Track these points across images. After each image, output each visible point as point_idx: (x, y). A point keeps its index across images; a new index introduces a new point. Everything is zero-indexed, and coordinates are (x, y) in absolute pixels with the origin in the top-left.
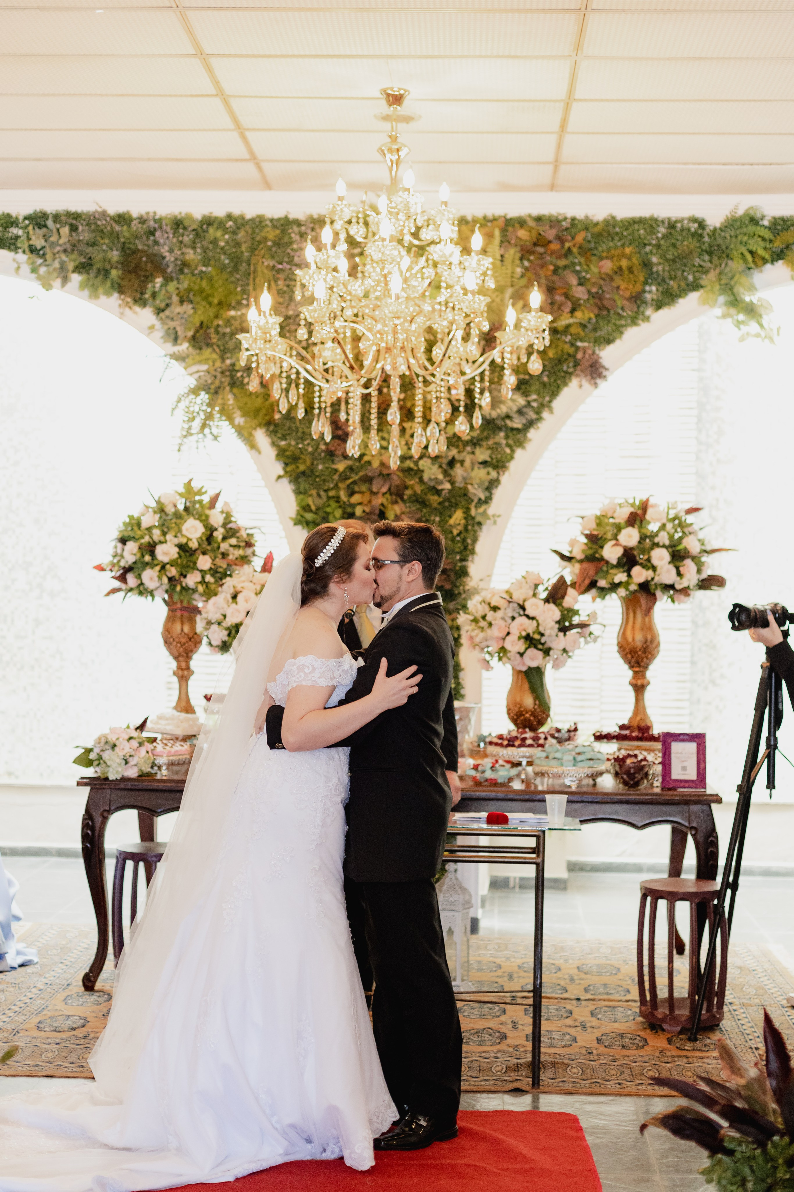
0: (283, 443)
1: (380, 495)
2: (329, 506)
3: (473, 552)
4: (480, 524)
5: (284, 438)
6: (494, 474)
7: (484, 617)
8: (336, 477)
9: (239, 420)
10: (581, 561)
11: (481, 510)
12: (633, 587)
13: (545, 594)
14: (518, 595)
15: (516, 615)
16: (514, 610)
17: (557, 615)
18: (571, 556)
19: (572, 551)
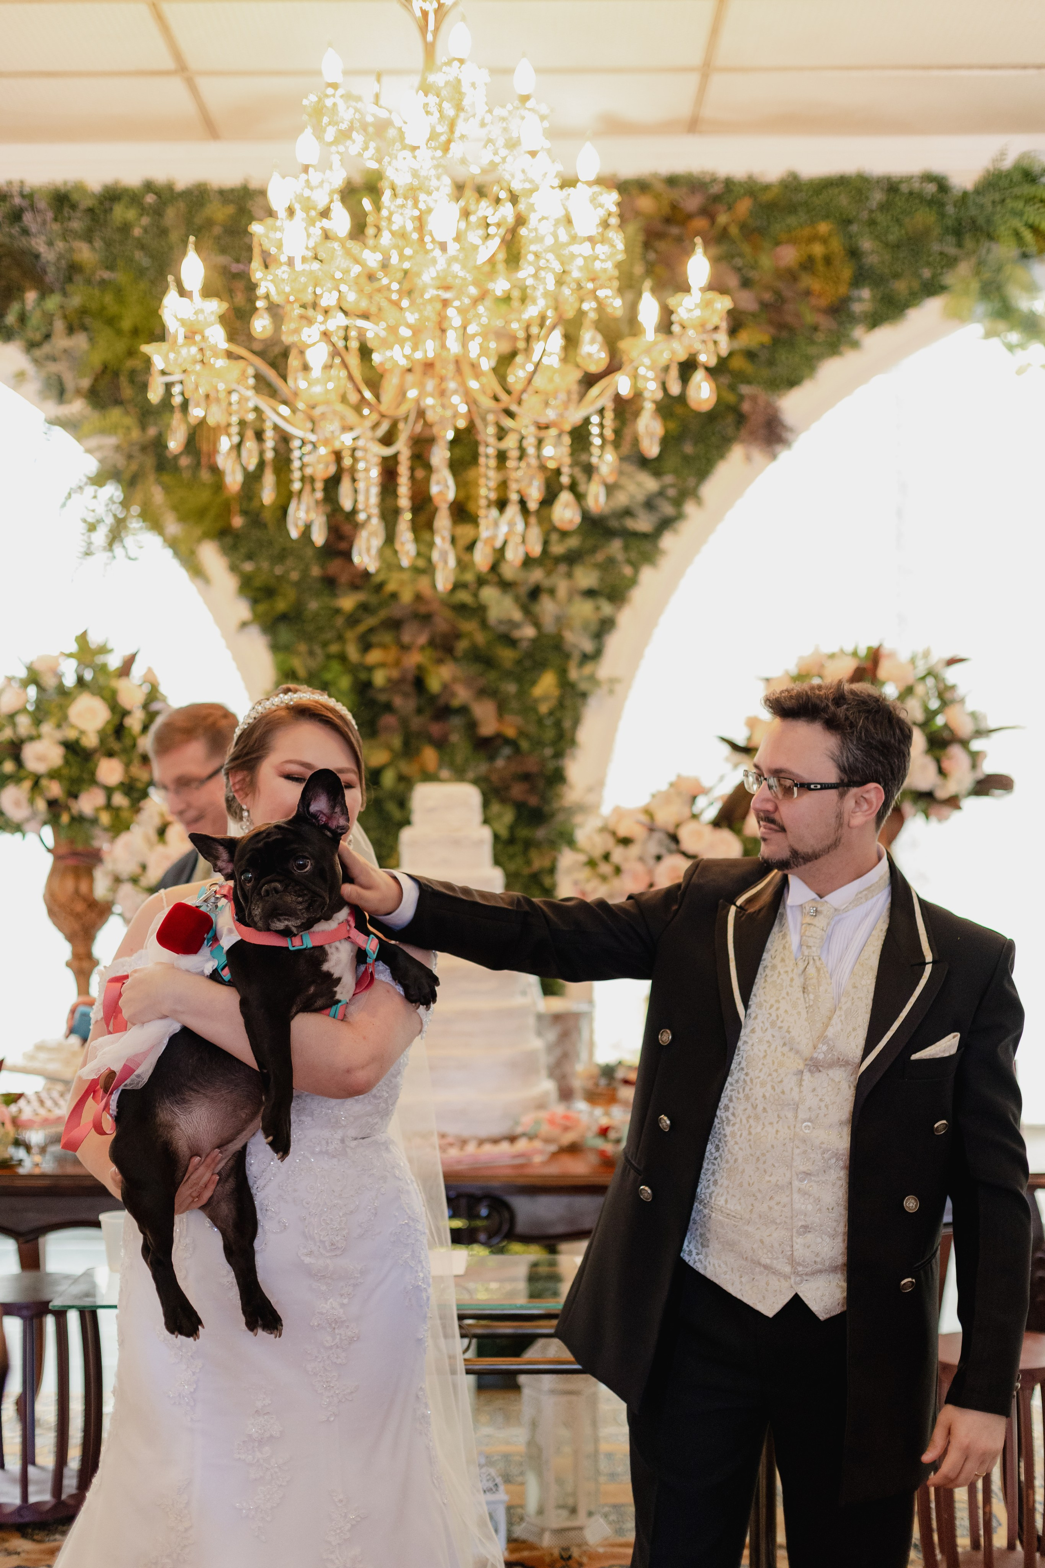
1: (414, 651)
2: (329, 670)
3: (573, 742)
4: (584, 695)
6: (607, 609)
7: (606, 857)
8: (339, 621)
9: (173, 527)
11: (588, 669)
13: (711, 813)
14: (665, 817)
15: (663, 851)
16: (660, 843)
17: (736, 849)
18: (750, 744)
19: (751, 736)
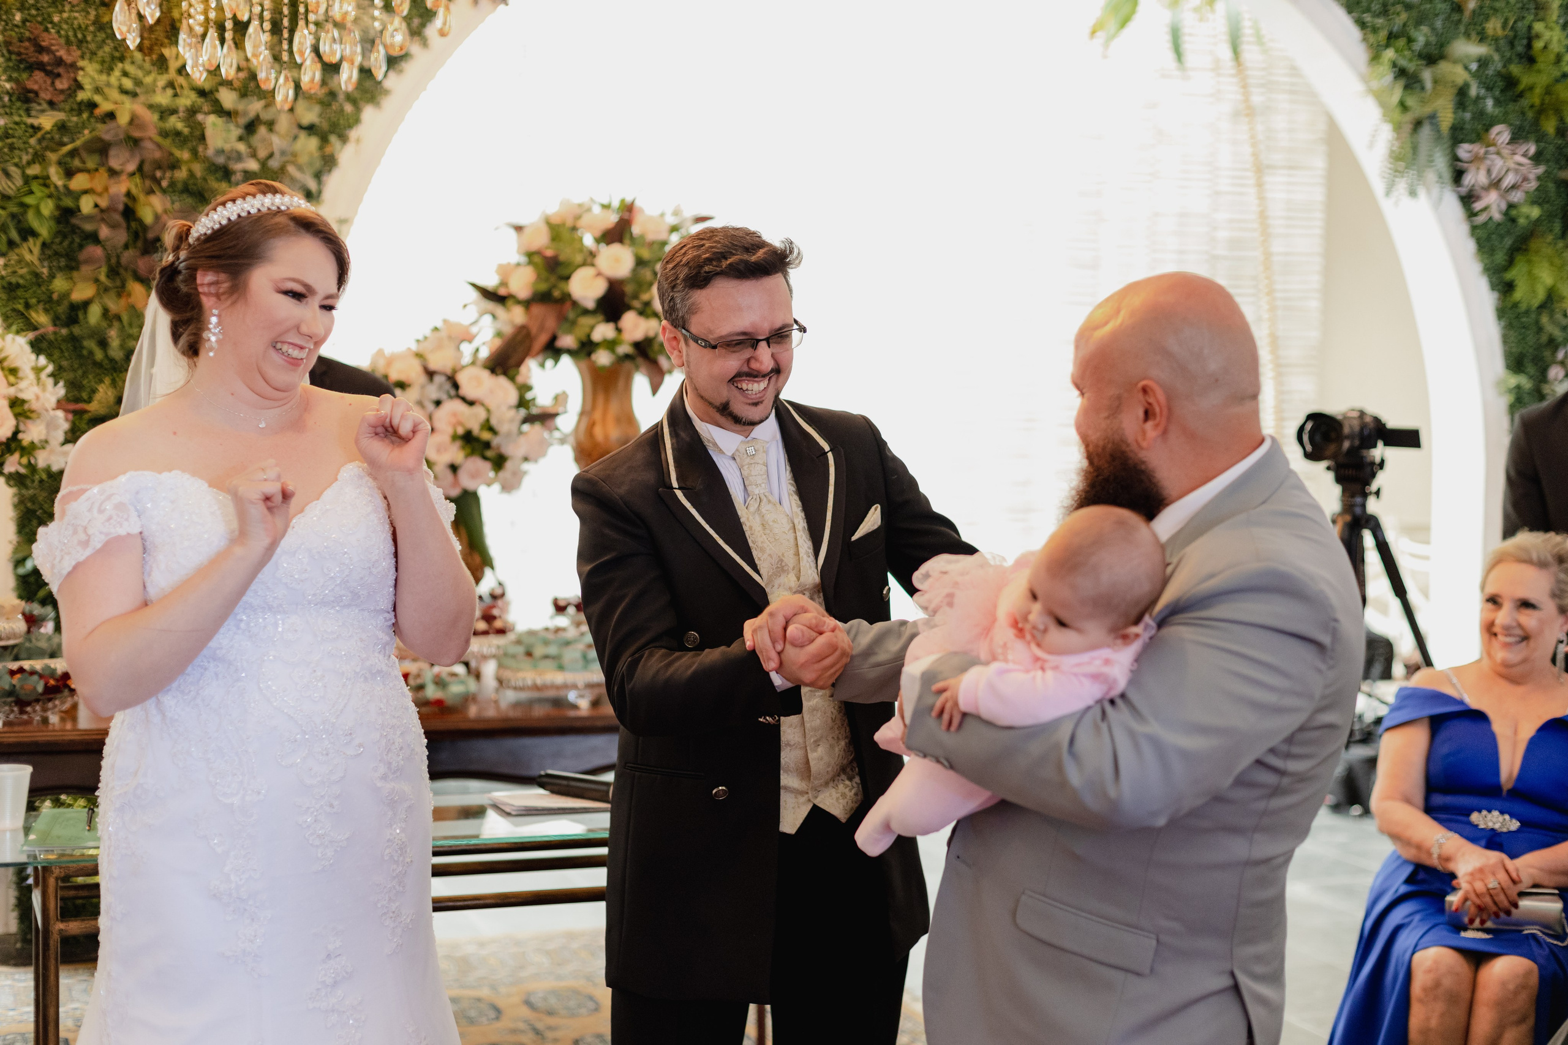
1: (124, 177)
2: (31, 192)
8: (36, 141)
10: (527, 304)
12: (624, 349)
13: (484, 357)
14: (439, 362)
15: (443, 397)
16: (440, 387)
17: (513, 396)
18: (502, 292)
19: (504, 284)
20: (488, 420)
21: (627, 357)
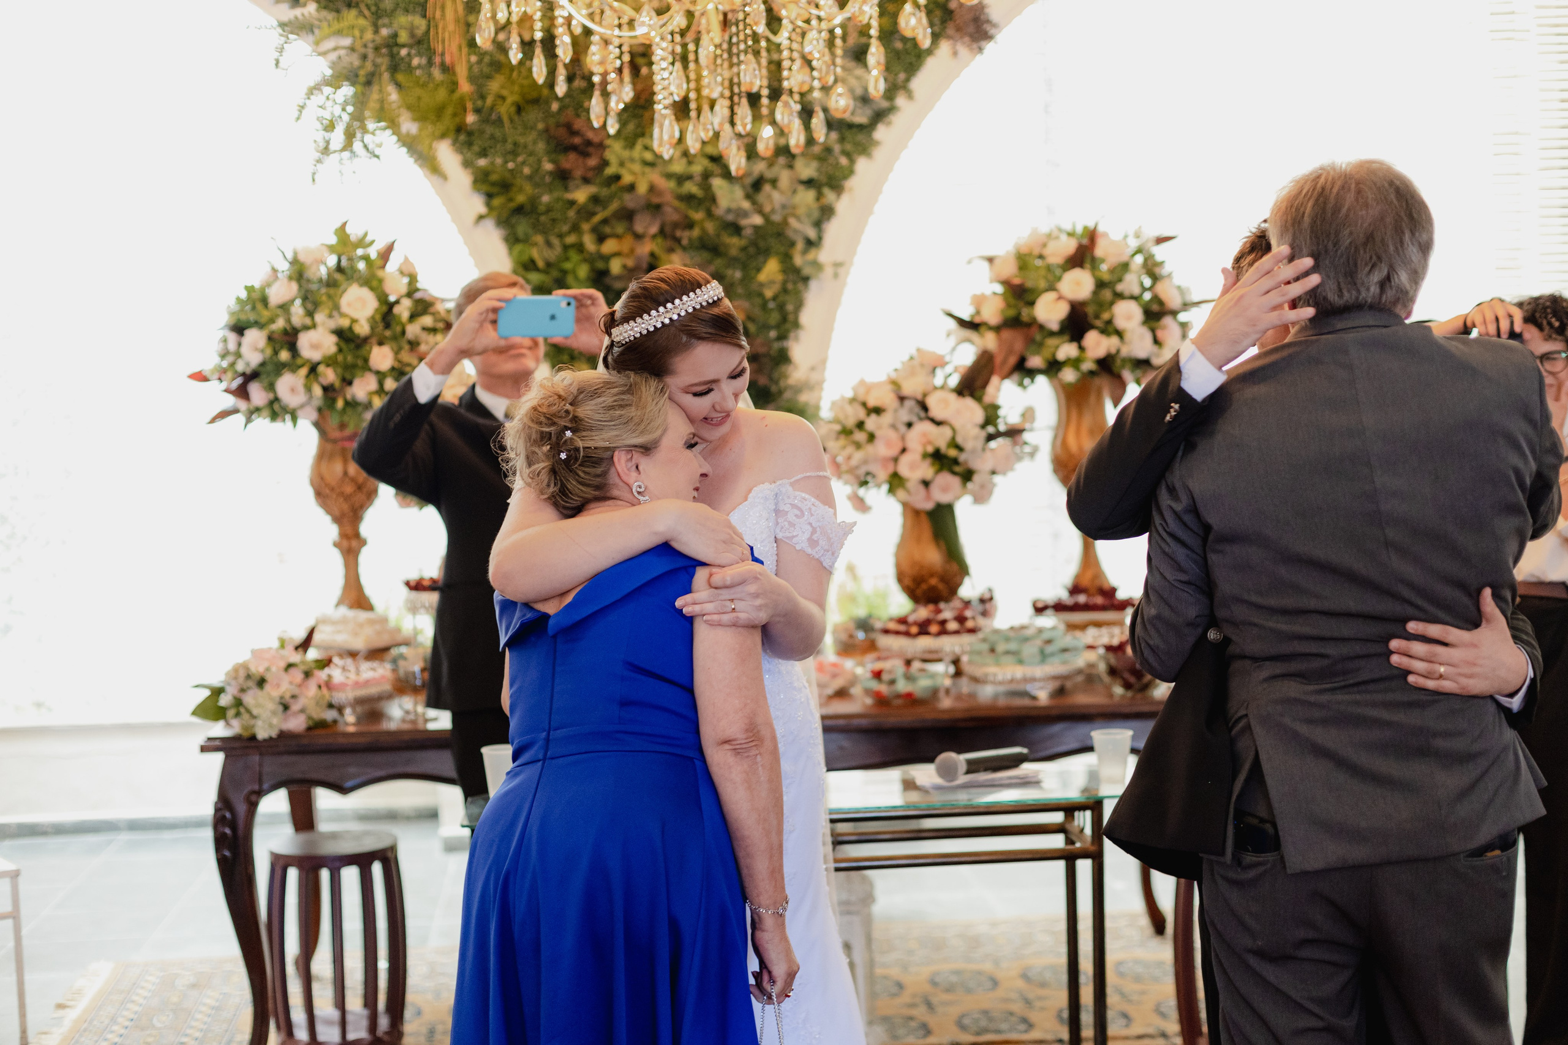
0: (482, 162)
1: (647, 239)
2: (567, 259)
3: (796, 325)
4: (806, 279)
5: (483, 153)
6: (828, 196)
7: (860, 425)
8: (573, 213)
9: (409, 126)
10: (997, 329)
11: (811, 256)
12: (1088, 366)
13: (954, 381)
14: (911, 388)
15: (914, 419)
16: (911, 411)
17: (979, 415)
18: (977, 320)
19: (978, 313)
20: (953, 438)
21: (1092, 373)
